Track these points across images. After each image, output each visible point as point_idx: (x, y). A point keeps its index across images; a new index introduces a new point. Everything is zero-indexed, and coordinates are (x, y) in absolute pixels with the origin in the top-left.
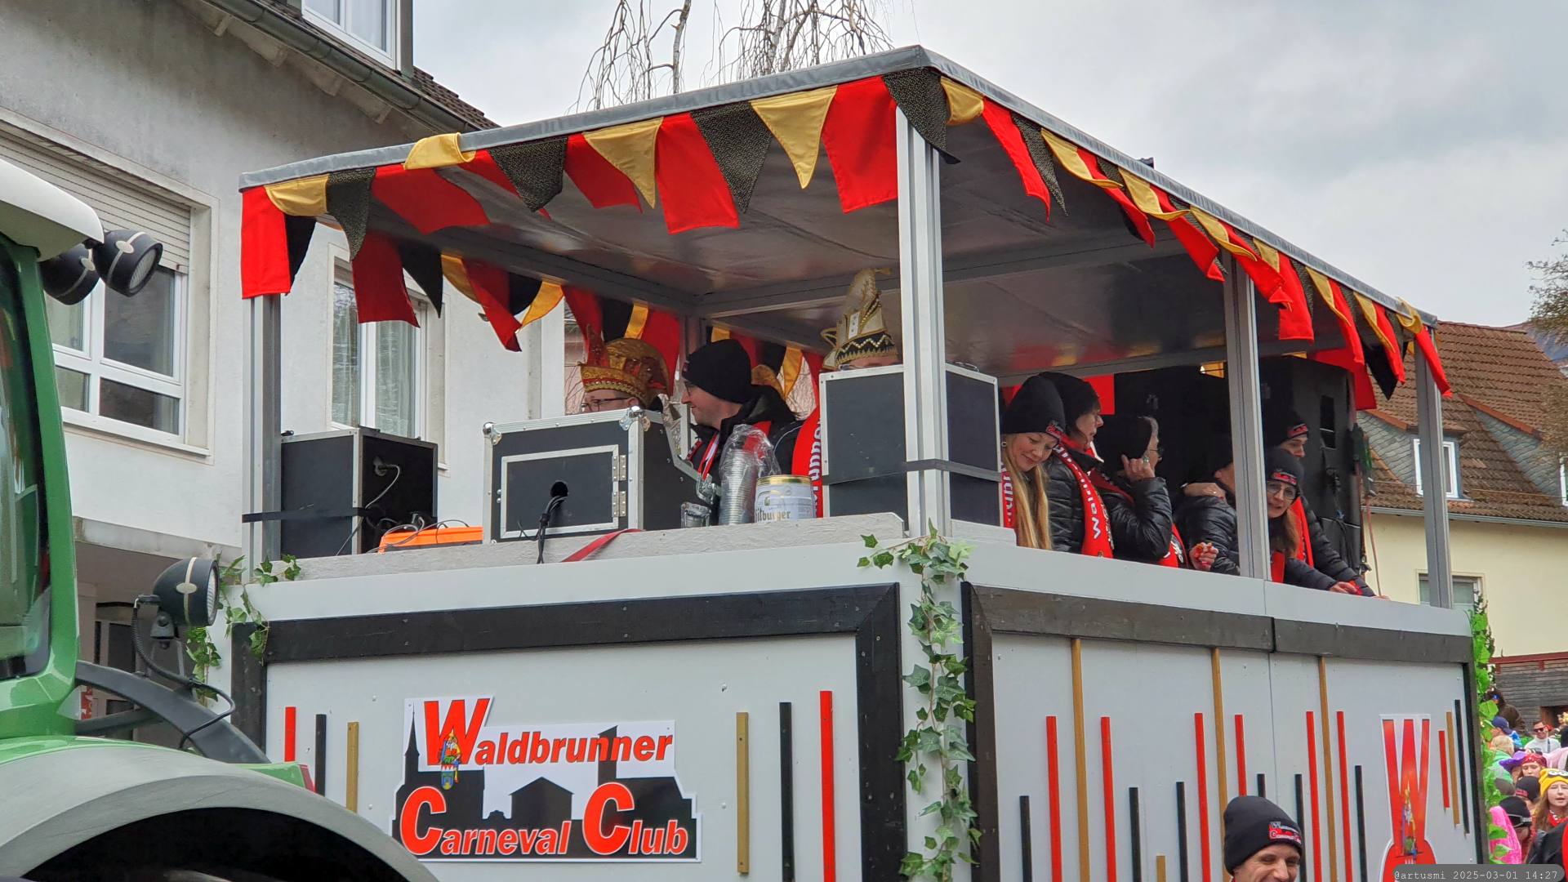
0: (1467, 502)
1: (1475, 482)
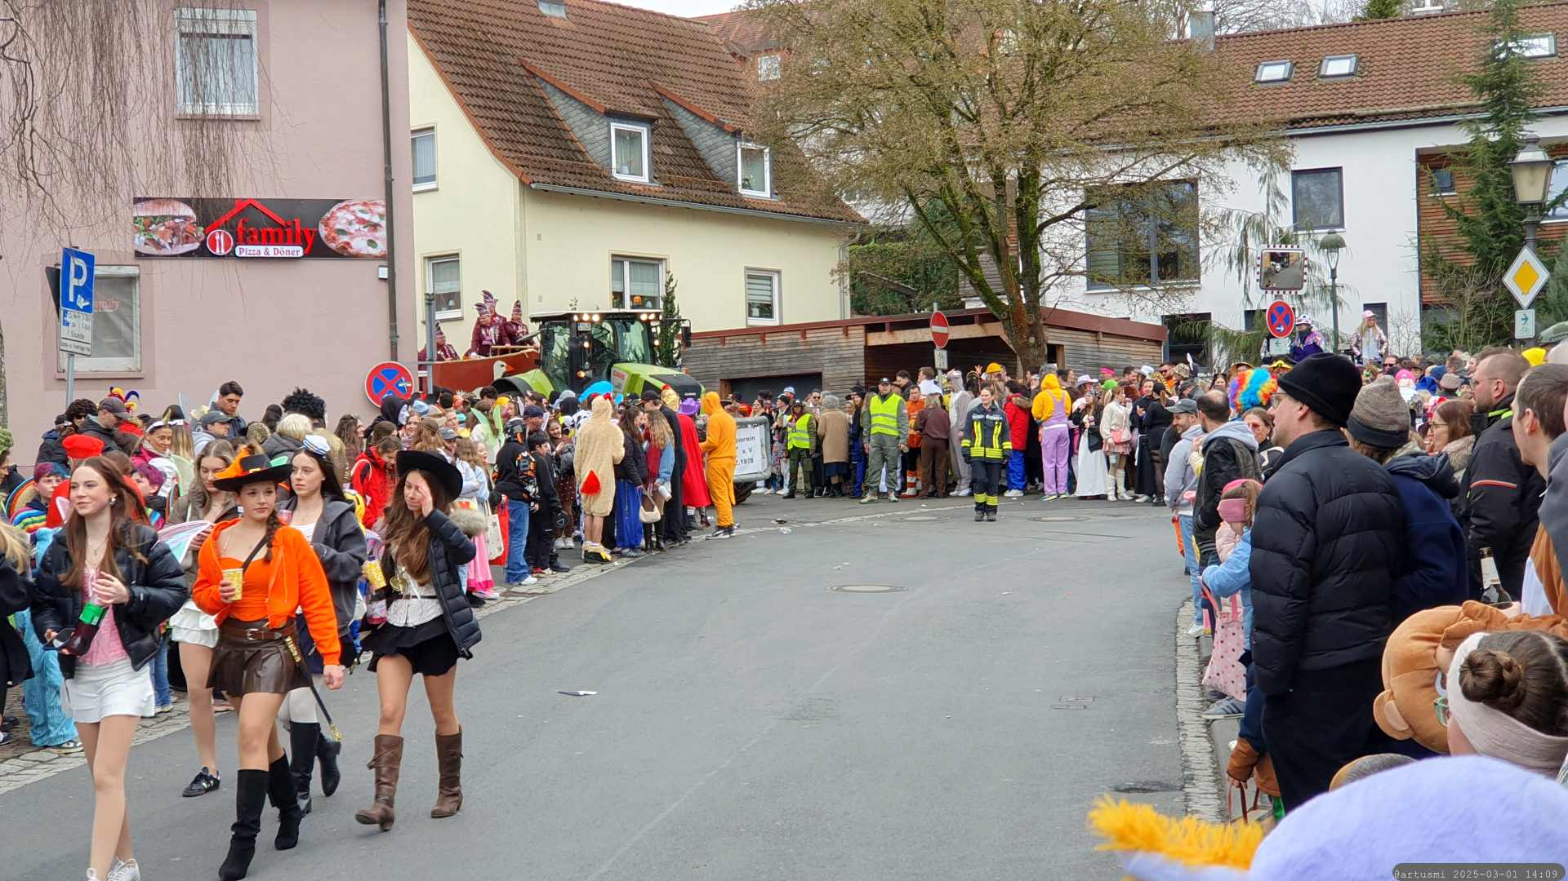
0: (656, 186)
1: (663, 168)
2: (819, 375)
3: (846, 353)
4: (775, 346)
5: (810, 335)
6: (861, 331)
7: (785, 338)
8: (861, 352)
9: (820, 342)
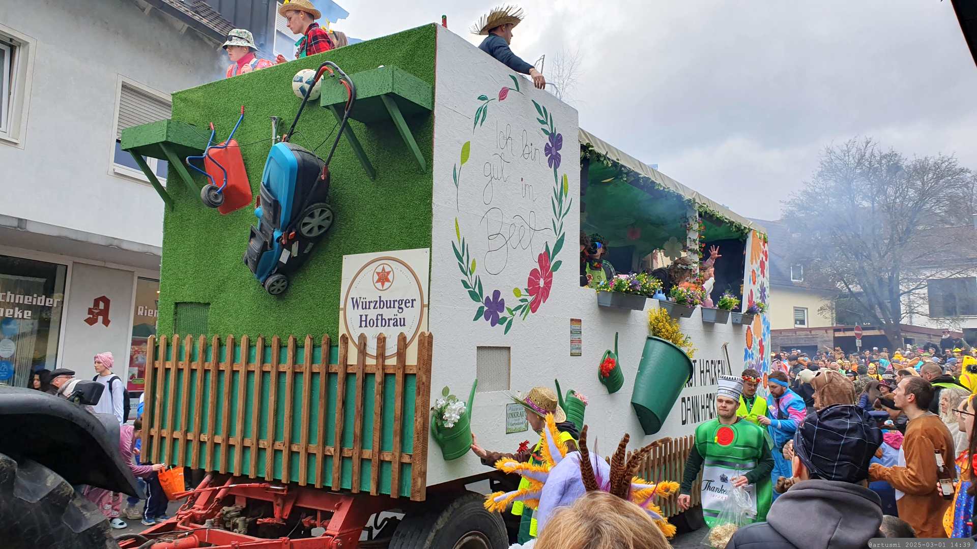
2: (817, 346)
3: (827, 339)
4: (800, 335)
5: (813, 332)
6: (832, 331)
7: (804, 333)
8: (832, 339)
9: (817, 335)
